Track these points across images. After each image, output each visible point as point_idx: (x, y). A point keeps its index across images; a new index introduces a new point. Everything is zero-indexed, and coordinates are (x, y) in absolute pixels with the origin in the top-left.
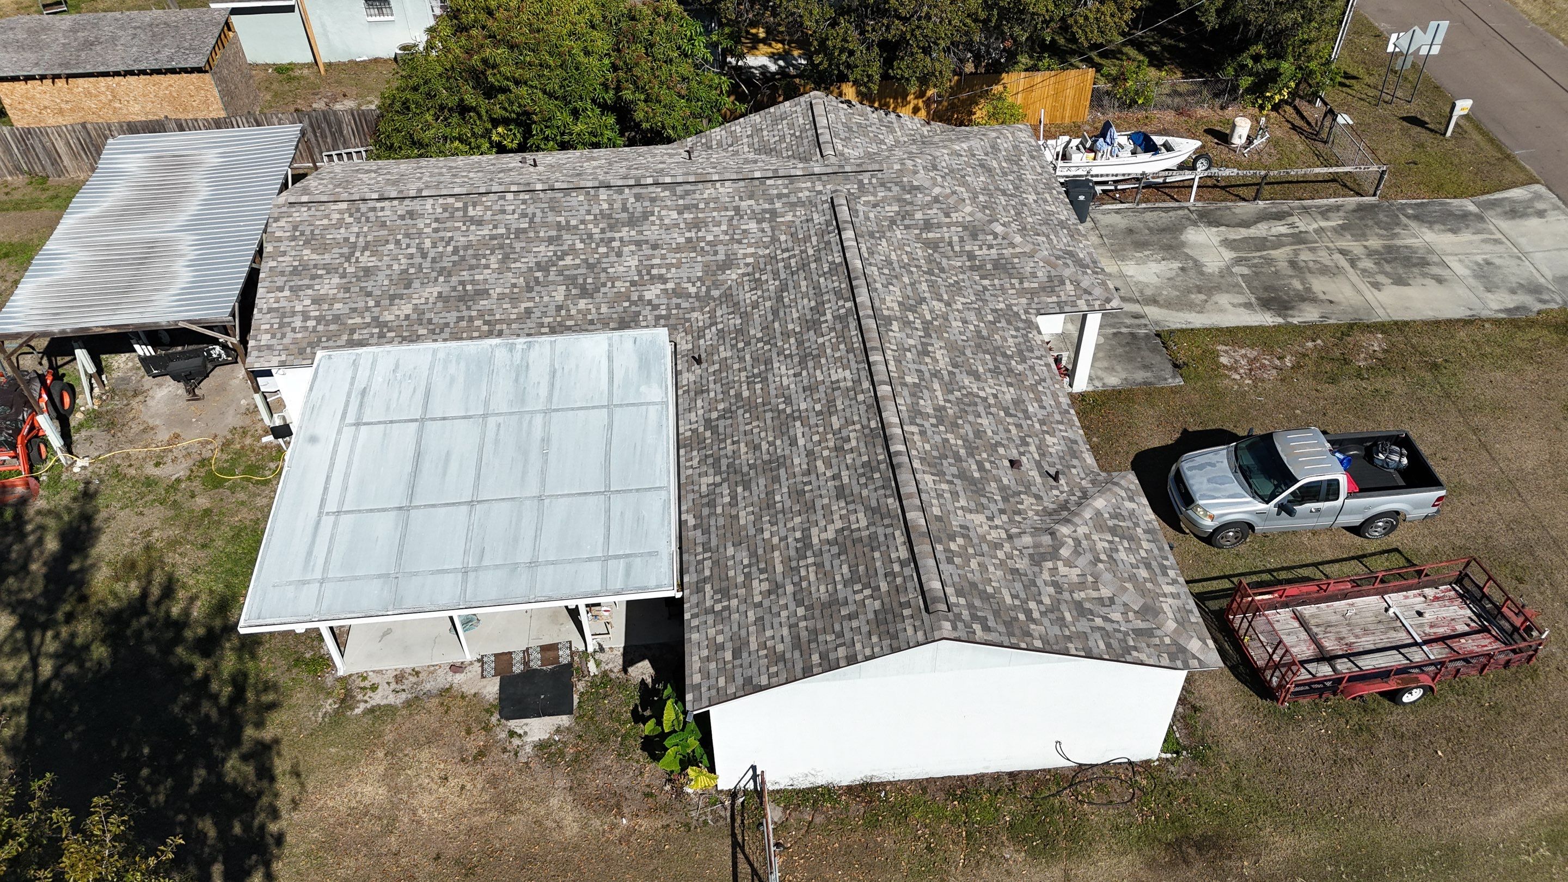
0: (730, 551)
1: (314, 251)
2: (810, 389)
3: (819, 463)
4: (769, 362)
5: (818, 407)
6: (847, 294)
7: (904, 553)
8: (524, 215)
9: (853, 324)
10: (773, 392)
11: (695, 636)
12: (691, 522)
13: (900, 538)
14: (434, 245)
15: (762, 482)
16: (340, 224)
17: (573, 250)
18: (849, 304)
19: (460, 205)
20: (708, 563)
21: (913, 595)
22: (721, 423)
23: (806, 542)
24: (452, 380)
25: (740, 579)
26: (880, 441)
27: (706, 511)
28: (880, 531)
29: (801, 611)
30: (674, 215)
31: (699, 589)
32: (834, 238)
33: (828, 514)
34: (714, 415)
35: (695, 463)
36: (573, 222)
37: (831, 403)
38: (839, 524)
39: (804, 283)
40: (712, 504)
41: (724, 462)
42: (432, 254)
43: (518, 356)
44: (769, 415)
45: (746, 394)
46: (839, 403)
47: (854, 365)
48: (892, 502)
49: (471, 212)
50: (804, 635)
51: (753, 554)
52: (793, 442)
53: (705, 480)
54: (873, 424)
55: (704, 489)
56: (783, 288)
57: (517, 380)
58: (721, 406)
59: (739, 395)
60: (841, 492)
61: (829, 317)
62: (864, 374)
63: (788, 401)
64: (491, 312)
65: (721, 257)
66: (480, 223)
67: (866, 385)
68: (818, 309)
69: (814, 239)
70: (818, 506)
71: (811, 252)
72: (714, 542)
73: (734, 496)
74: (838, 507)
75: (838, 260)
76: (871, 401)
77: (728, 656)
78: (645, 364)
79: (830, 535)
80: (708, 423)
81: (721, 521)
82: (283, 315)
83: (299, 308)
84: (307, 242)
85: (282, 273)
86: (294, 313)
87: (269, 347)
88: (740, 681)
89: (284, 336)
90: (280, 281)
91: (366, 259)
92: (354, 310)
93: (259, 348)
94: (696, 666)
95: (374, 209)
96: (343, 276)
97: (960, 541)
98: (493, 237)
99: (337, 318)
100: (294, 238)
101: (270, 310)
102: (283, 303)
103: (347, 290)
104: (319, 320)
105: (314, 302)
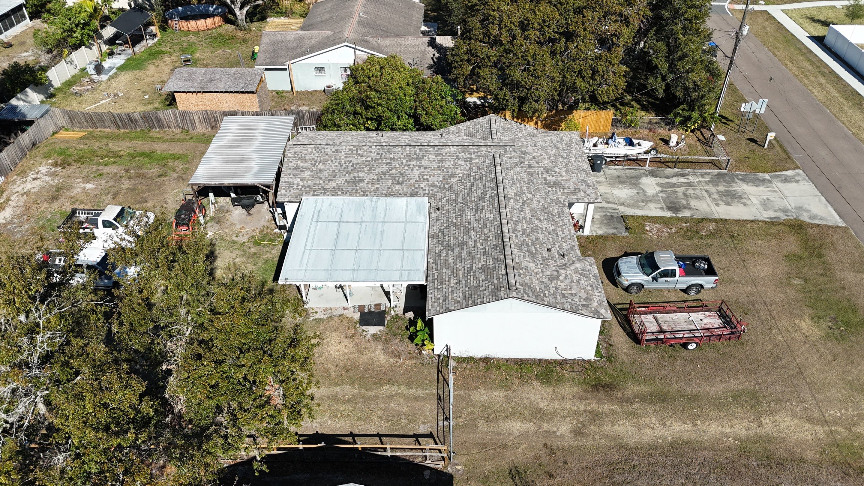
0: (444, 270)
1: (302, 162)
2: (478, 220)
3: (478, 244)
4: (464, 211)
5: (480, 226)
6: (496, 189)
7: (504, 272)
8: (378, 154)
9: (496, 199)
10: (464, 221)
11: (430, 296)
12: (432, 261)
13: (503, 267)
14: (345, 163)
15: (458, 249)
16: (311, 153)
17: (395, 167)
18: (496, 192)
19: (355, 149)
20: (436, 274)
21: (505, 284)
22: (445, 230)
23: (471, 268)
24: (350, 210)
25: (447, 279)
26: (501, 237)
27: (437, 258)
28: (497, 265)
29: (467, 289)
30: (434, 157)
31: (433, 282)
32: (493, 169)
33: (480, 260)
34: (443, 228)
35: (434, 243)
36: (396, 158)
37: (485, 225)
38: (483, 263)
39: (480, 184)
40: (439, 256)
41: (445, 243)
42: (344, 166)
43: (373, 203)
44: (462, 228)
45: (455, 221)
46: (488, 225)
47: (494, 213)
48: (502, 257)
49: (359, 152)
50: (467, 295)
51: (452, 272)
52: (470, 237)
53: (437, 248)
54: (499, 232)
55: (437, 251)
56: (472, 185)
57: (373, 211)
58: (445, 225)
59: (452, 222)
60: (485, 253)
61: (488, 196)
62: (498, 216)
63: (470, 223)
64: (364, 188)
65: (450, 173)
66: (362, 156)
67: (498, 219)
68: (484, 193)
69: (485, 169)
70: (476, 257)
71: (484, 173)
72: (439, 268)
73: (447, 254)
74: (483, 258)
75: (493, 177)
76: (499, 225)
77: (441, 301)
78: (419, 209)
79: (480, 266)
80: (440, 230)
81: (442, 261)
82: (290, 184)
83: (296, 182)
84: (299, 159)
85: (290, 169)
86: (294, 184)
87: (285, 195)
88: (444, 308)
89: (290, 191)
90: (289, 172)
91: (320, 166)
92: (315, 184)
93: (281, 195)
94: (430, 304)
95: (324, 148)
96: (312, 172)
97: (524, 270)
98: (366, 161)
99: (309, 186)
100: (295, 157)
101: (285, 182)
102: (290, 180)
103: (313, 177)
104: (303, 186)
105: (301, 180)
